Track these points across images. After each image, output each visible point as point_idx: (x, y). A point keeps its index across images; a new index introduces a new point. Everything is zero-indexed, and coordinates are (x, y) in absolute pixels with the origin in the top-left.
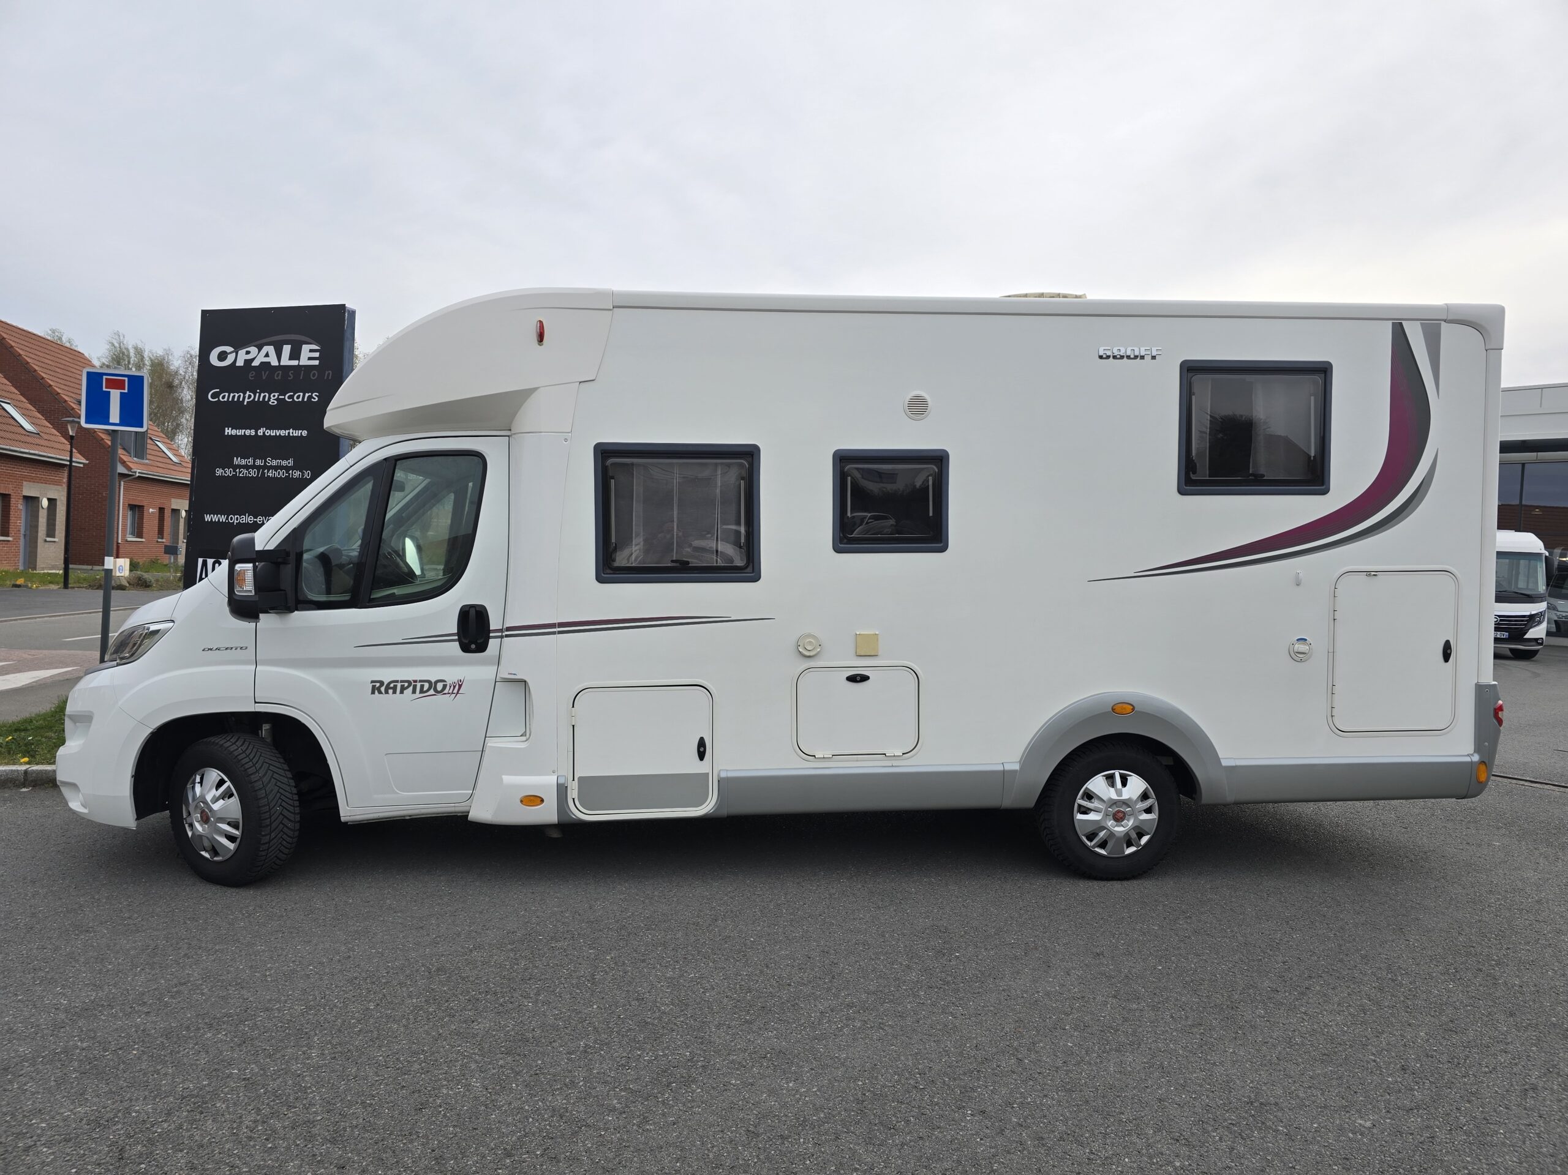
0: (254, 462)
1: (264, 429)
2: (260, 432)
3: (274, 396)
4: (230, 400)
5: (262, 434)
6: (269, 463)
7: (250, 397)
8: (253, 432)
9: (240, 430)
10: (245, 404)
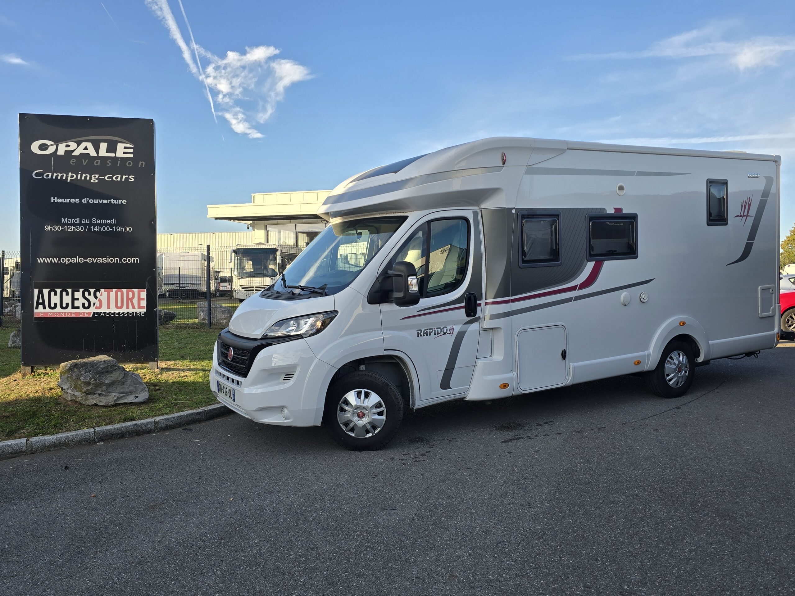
0: (81, 221)
1: (88, 199)
2: (85, 201)
3: (95, 177)
4: (54, 177)
5: (86, 202)
6: (95, 222)
7: (72, 176)
8: (78, 201)
9: (66, 199)
10: (69, 181)
